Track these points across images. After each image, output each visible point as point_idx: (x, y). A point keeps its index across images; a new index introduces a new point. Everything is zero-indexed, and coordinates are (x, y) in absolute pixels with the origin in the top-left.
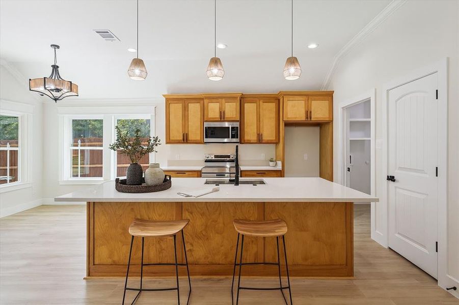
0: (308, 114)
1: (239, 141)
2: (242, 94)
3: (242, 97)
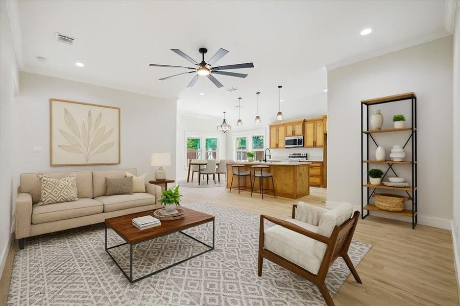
1: (303, 146)
2: (304, 120)
3: (305, 121)
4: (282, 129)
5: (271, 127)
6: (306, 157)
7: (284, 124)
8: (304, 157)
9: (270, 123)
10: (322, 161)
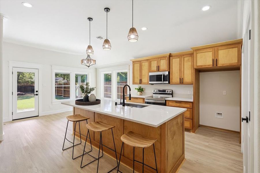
0: (215, 61)
1: (168, 83)
2: (170, 54)
3: (170, 56)
4: (146, 65)
5: (134, 62)
6: (172, 94)
7: (148, 60)
8: (169, 94)
9: (133, 59)
10: (192, 100)
